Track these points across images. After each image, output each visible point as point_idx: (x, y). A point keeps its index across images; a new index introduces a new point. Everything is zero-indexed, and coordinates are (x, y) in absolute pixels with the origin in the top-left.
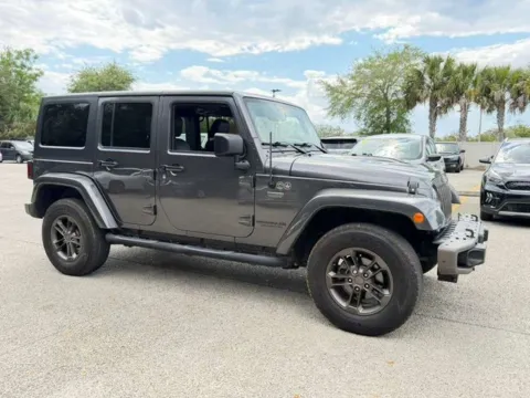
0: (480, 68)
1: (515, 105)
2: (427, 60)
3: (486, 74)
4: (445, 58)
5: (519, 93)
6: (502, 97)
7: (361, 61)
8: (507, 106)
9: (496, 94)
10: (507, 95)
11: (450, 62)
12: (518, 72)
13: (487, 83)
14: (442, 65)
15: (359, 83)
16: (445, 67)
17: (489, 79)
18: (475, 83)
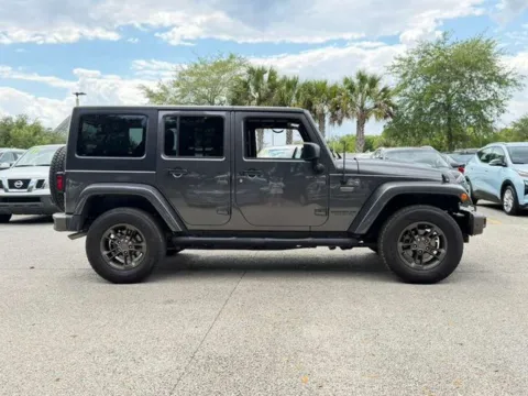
0: (301, 81)
1: (334, 118)
2: (251, 71)
3: (308, 87)
4: (268, 69)
5: (336, 107)
6: (323, 110)
7: (186, 67)
8: (327, 119)
9: (318, 107)
10: (326, 109)
11: (273, 74)
12: (335, 87)
13: (309, 96)
14: (266, 77)
15: (183, 91)
16: (270, 79)
17: (311, 93)
18: (298, 96)
